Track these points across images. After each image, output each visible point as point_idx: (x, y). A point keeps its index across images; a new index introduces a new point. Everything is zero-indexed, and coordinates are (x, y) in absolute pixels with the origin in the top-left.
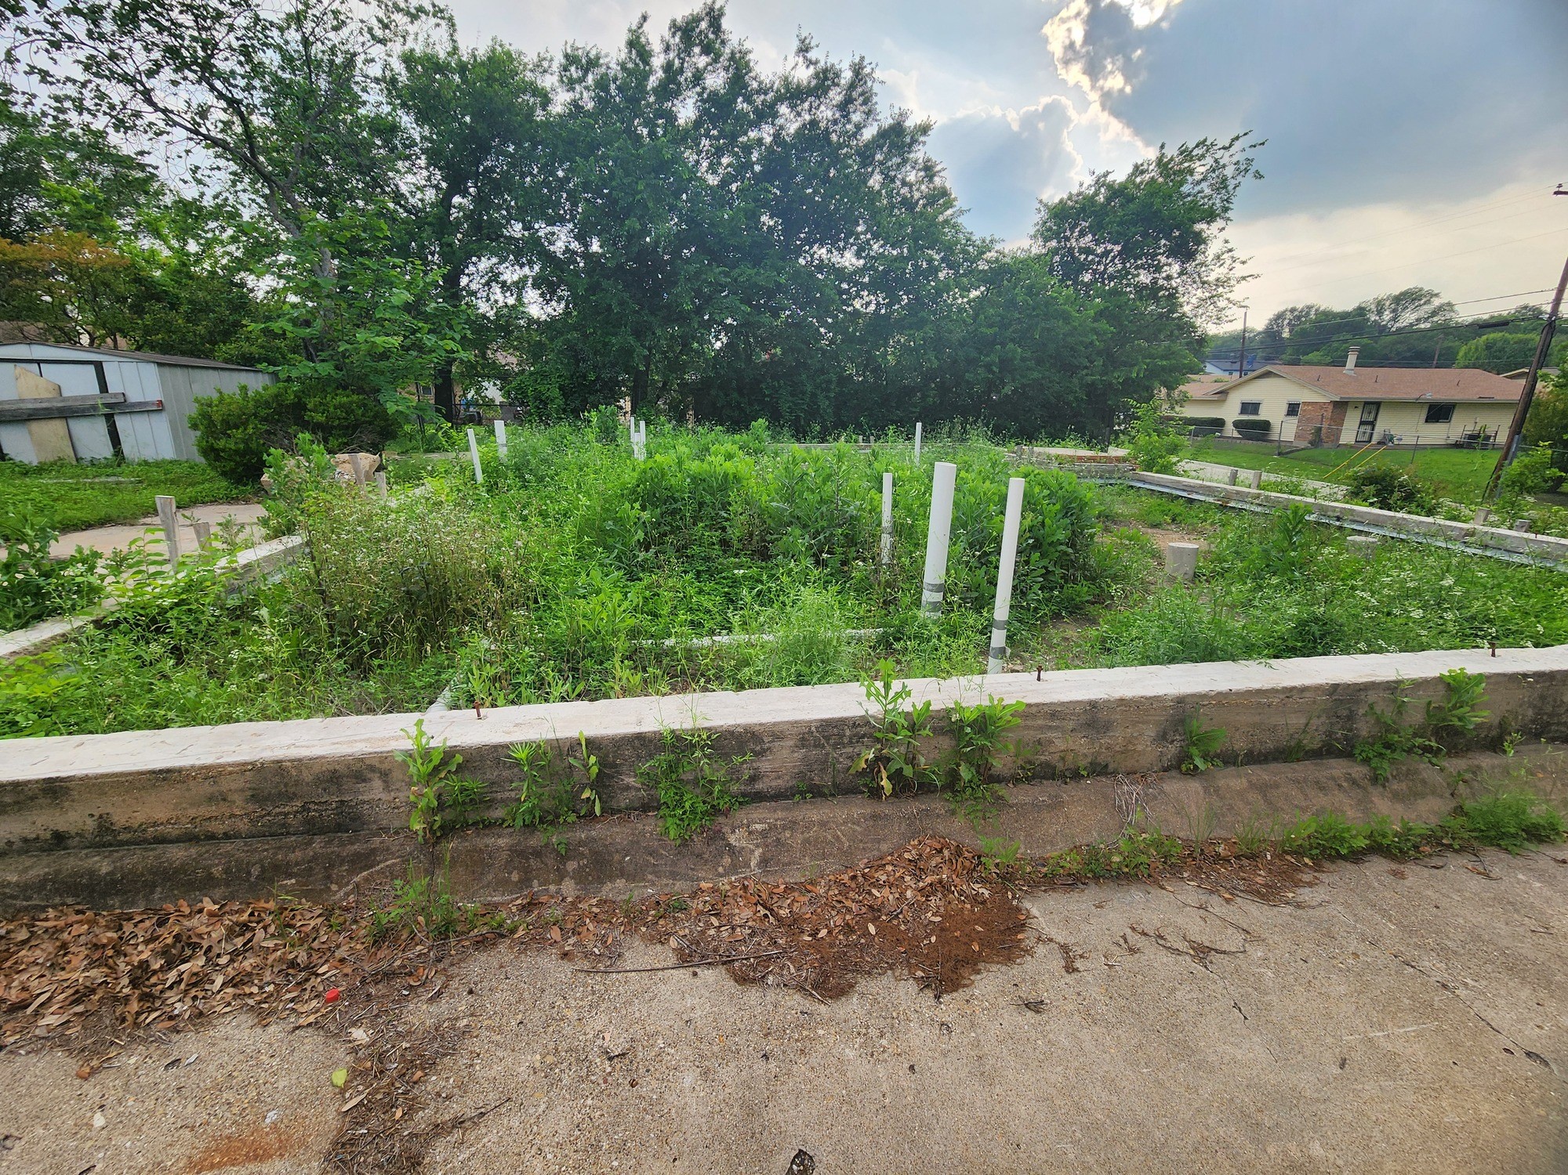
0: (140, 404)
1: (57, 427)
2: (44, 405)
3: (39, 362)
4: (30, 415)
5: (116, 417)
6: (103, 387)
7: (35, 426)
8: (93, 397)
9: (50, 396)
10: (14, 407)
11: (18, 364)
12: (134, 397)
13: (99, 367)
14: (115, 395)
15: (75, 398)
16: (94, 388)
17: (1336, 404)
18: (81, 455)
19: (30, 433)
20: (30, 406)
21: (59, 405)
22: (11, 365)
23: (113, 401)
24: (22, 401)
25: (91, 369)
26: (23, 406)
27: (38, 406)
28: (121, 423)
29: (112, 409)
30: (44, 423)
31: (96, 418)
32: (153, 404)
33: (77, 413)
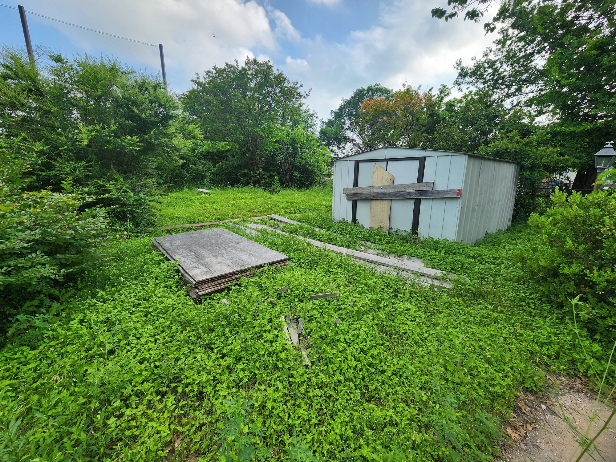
0: (444, 192)
1: (385, 206)
2: (384, 190)
3: (387, 160)
4: (374, 197)
5: (422, 202)
6: (420, 178)
7: (375, 204)
8: (411, 185)
9: (388, 184)
10: (369, 191)
11: (378, 163)
12: (440, 186)
13: (422, 162)
14: (428, 184)
15: (401, 186)
16: (414, 179)
18: (392, 226)
19: (371, 209)
20: (376, 191)
21: (391, 191)
22: (373, 163)
23: (425, 189)
24: (373, 187)
25: (417, 163)
26: (372, 190)
27: (380, 191)
28: (424, 206)
29: (422, 195)
30: (379, 202)
31: (409, 201)
32: (454, 192)
33: (399, 196)
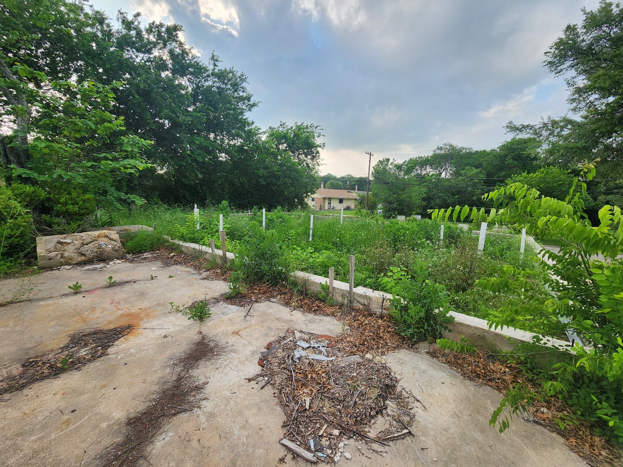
17: (324, 198)
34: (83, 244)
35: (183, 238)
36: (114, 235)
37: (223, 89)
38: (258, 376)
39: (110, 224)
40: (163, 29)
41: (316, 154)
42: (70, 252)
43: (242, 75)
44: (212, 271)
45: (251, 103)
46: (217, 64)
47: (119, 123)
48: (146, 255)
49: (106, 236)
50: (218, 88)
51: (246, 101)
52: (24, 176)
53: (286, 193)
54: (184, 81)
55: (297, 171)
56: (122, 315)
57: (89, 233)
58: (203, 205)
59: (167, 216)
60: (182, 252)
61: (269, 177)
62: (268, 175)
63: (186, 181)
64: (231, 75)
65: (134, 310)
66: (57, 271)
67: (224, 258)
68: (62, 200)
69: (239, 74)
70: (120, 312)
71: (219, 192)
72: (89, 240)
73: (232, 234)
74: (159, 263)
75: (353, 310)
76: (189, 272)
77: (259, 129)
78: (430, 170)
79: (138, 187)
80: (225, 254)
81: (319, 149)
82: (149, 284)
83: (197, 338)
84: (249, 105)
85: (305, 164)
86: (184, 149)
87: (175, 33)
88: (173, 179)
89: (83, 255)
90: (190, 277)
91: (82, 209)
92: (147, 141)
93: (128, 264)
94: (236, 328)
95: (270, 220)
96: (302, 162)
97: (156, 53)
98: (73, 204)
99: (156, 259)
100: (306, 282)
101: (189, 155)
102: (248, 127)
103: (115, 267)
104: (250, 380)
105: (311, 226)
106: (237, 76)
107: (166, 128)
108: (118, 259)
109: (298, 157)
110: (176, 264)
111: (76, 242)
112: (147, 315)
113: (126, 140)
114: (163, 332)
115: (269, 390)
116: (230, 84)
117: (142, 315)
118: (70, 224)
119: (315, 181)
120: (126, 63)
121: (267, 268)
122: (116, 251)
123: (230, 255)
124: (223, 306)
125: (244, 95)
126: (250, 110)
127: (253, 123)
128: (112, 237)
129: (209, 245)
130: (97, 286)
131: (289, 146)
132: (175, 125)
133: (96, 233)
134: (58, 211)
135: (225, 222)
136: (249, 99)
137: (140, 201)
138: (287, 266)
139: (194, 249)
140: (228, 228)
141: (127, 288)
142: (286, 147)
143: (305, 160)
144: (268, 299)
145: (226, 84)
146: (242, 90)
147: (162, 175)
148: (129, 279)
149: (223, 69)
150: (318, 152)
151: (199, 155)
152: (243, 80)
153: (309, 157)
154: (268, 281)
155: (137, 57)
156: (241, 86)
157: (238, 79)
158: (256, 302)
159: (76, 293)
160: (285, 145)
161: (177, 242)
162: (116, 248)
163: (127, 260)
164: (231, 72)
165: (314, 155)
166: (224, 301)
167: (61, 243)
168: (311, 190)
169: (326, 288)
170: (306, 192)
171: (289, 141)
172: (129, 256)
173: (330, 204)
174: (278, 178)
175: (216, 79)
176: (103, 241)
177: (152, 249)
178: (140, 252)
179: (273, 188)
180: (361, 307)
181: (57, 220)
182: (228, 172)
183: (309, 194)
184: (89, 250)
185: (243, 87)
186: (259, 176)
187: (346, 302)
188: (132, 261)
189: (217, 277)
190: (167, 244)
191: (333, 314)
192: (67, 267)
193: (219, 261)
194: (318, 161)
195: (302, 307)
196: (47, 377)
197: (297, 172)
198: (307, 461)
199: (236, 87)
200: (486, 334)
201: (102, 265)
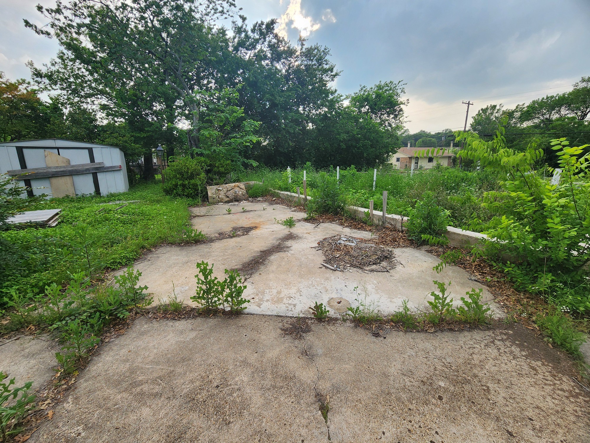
0: (111, 167)
1: (67, 180)
2: (62, 169)
3: (58, 148)
4: (53, 175)
5: (98, 174)
6: (92, 160)
7: (54, 181)
8: (88, 164)
9: (64, 165)
10: (45, 171)
11: (47, 150)
12: (107, 164)
13: (90, 151)
14: (98, 163)
15: (79, 165)
16: (87, 161)
17: (409, 158)
18: (78, 193)
19: (51, 183)
20: (54, 170)
21: (68, 169)
22: (42, 150)
23: (97, 166)
24: (50, 168)
25: (87, 151)
26: (50, 170)
27: (58, 170)
28: (100, 176)
29: (98, 170)
30: (60, 178)
31: (88, 175)
32: (118, 167)
33: (79, 172)
34: (228, 191)
35: (280, 189)
36: (242, 185)
37: (310, 65)
38: (316, 247)
39: (238, 180)
40: (264, 27)
41: (399, 112)
42: (222, 195)
43: (325, 49)
44: (298, 207)
45: (333, 73)
46: (304, 44)
47: (240, 111)
48: (259, 199)
49: (238, 187)
50: (306, 66)
51: (329, 72)
52: (199, 153)
53: (365, 155)
54: (279, 66)
55: (377, 132)
56: (252, 223)
57: (230, 184)
58: (294, 167)
59: (270, 175)
60: (280, 197)
61: (349, 140)
62: (349, 138)
63: (281, 149)
64: (316, 50)
65: (257, 221)
66: (217, 205)
67: (306, 199)
68: (217, 165)
69: (322, 49)
70: (251, 222)
71: (307, 156)
72: (231, 189)
73: (312, 185)
74: (267, 203)
75: (384, 228)
76: (284, 208)
77: (341, 96)
78: (567, 112)
79: (251, 156)
80: (306, 197)
81: (402, 106)
82: (263, 212)
83: (288, 233)
84: (331, 75)
85: (387, 124)
86: (280, 124)
87: (272, 26)
88: (273, 149)
89: (228, 197)
90: (285, 210)
91: (226, 170)
92: (258, 122)
93: (250, 203)
94: (308, 232)
95: (343, 176)
96: (385, 122)
97: (258, 47)
98: (222, 167)
99: (265, 201)
100: (356, 211)
101: (284, 129)
102: (332, 95)
103: (244, 204)
104: (312, 248)
105: (375, 179)
106: (321, 50)
107: (267, 107)
108: (245, 200)
109: (380, 117)
110: (277, 204)
111: (224, 190)
112: (263, 224)
113: (246, 124)
114: (272, 230)
115: (321, 251)
116: (316, 60)
117: (261, 223)
118: (220, 179)
119: (398, 140)
120: (241, 63)
121: (330, 203)
122: (243, 195)
123: (309, 198)
124: (303, 223)
125: (327, 67)
126: (333, 80)
127: (336, 91)
128: (241, 187)
129: (296, 193)
130: (237, 212)
131: (371, 107)
132: (274, 105)
133: (233, 184)
134: (215, 172)
135: (307, 177)
136: (331, 70)
137: (255, 164)
138: (344, 202)
139: (287, 195)
140: (310, 181)
141: (252, 213)
142: (368, 109)
143: (387, 120)
144: (331, 222)
145: (312, 60)
146: (325, 63)
147: (265, 146)
148: (252, 210)
149: (310, 47)
150: (401, 110)
151: (291, 127)
152: (325, 54)
153: (392, 116)
154: (332, 212)
155: (246, 53)
156: (325, 59)
157: (322, 54)
158: (323, 222)
159: (229, 214)
160: (367, 107)
161: (277, 191)
162: (244, 194)
163: (249, 201)
164: (315, 49)
165: (397, 113)
166: (303, 221)
167: (218, 190)
168: (392, 150)
169: (367, 214)
170: (388, 153)
171: (371, 103)
172: (250, 199)
173: (417, 163)
174: (357, 140)
175: (304, 58)
176: (237, 189)
177: (262, 196)
178: (256, 197)
179: (354, 151)
180: (390, 226)
181: (215, 177)
182: (314, 139)
183: (390, 153)
184: (231, 194)
185: (326, 60)
186: (340, 141)
187: (381, 223)
188: (252, 202)
189: (301, 210)
190: (271, 192)
191: (370, 230)
192: (222, 204)
193: (302, 202)
194: (401, 119)
195: (351, 226)
196: (228, 238)
197: (377, 134)
198: (331, 269)
199: (320, 60)
200: (470, 239)
201: (237, 203)
